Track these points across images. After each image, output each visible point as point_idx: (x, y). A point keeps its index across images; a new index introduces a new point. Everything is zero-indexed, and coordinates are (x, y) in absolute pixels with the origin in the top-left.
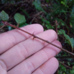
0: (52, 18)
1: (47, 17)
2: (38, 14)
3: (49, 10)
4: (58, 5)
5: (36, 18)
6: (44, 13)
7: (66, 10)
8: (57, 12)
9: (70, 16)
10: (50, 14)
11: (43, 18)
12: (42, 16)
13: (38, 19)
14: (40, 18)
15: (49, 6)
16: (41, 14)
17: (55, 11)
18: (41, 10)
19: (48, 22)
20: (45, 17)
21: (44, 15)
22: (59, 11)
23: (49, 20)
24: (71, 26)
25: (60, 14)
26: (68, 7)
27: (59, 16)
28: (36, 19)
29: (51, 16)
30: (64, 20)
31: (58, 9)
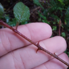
0: (48, 14)
1: (44, 12)
2: (36, 9)
3: (46, 6)
4: (55, 2)
5: (34, 12)
6: (42, 9)
7: (63, 7)
8: (53, 9)
9: (65, 14)
10: (47, 10)
11: (40, 13)
12: (39, 11)
13: (35, 14)
14: (37, 13)
15: (46, 3)
16: (38, 9)
17: (52, 8)
18: (39, 6)
19: (45, 18)
20: (42, 13)
21: (41, 11)
22: (55, 8)
23: (46, 16)
24: (66, 23)
25: (57, 11)
26: (64, 5)
27: (55, 13)
28: (34, 14)
29: (48, 12)
30: (59, 17)
31: (55, 6)
